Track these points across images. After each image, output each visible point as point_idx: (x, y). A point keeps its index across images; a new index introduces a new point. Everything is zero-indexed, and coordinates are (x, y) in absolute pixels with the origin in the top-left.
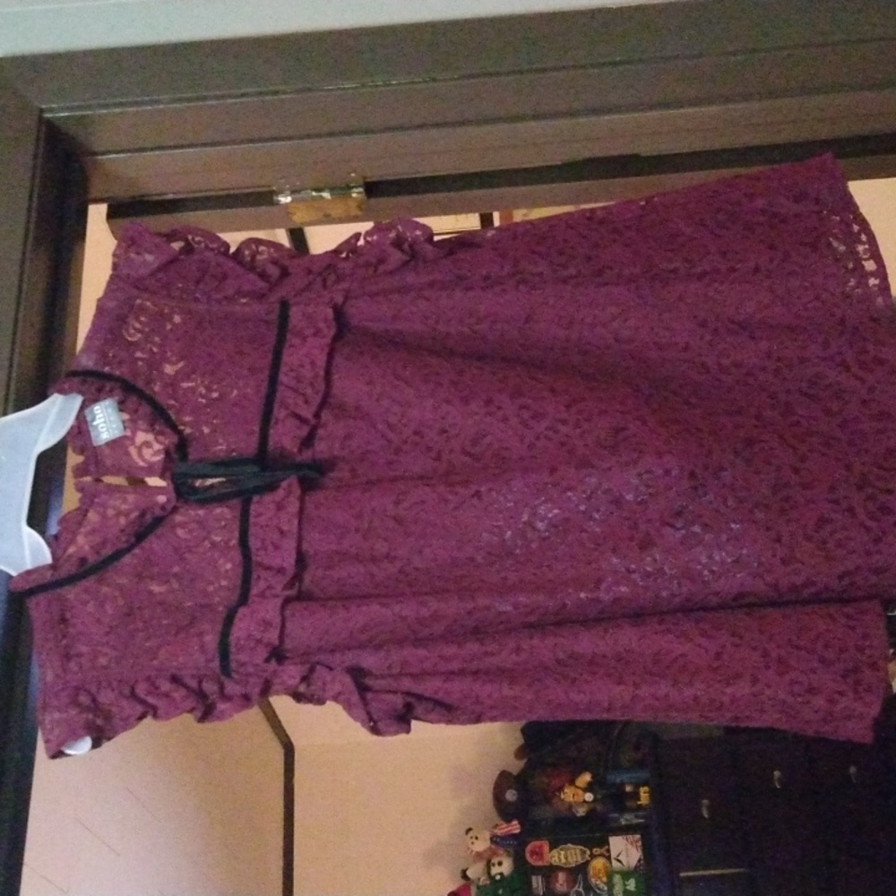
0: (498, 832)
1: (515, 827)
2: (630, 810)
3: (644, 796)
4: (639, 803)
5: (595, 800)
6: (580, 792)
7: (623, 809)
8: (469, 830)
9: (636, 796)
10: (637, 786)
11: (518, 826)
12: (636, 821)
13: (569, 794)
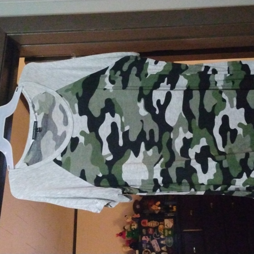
0: (134, 217)
1: (138, 216)
2: (170, 212)
3: (175, 209)
4: (173, 210)
5: (161, 209)
6: (157, 207)
7: (168, 212)
8: (126, 216)
9: (172, 208)
10: (173, 205)
11: (139, 215)
12: (172, 215)
13: (154, 207)
